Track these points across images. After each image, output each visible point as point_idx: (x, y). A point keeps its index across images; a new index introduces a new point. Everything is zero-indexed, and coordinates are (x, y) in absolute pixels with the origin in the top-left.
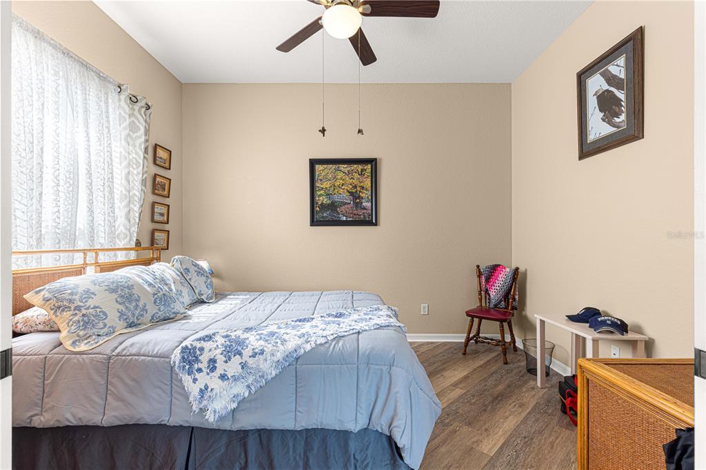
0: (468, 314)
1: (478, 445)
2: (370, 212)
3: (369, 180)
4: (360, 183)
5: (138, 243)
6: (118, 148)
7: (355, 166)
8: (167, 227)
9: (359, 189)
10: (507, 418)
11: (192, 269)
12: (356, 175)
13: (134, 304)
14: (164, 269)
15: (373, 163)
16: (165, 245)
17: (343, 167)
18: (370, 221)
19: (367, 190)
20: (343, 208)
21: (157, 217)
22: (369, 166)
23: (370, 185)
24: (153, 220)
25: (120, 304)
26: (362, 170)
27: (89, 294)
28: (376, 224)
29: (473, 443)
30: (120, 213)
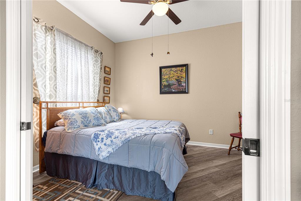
0: (231, 135)
1: (214, 192)
2: (185, 87)
3: (185, 73)
4: (181, 75)
5: (98, 101)
6: (91, 68)
7: (179, 68)
8: (109, 95)
9: (180, 78)
10: (237, 184)
11: (112, 109)
12: (179, 72)
13: (87, 119)
14: (102, 109)
15: (187, 66)
16: (108, 102)
17: (173, 69)
18: (184, 91)
19: (184, 78)
20: (173, 86)
21: (105, 92)
22: (185, 67)
23: (185, 75)
24: (104, 93)
25: (82, 119)
26: (182, 69)
27: (73, 115)
28: (188, 93)
29: (213, 191)
30: (91, 90)
